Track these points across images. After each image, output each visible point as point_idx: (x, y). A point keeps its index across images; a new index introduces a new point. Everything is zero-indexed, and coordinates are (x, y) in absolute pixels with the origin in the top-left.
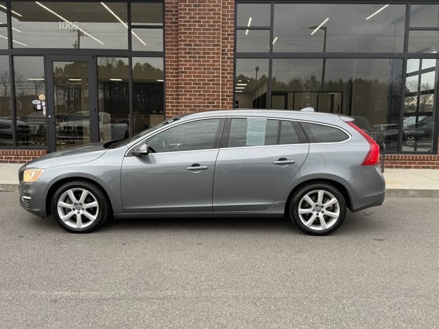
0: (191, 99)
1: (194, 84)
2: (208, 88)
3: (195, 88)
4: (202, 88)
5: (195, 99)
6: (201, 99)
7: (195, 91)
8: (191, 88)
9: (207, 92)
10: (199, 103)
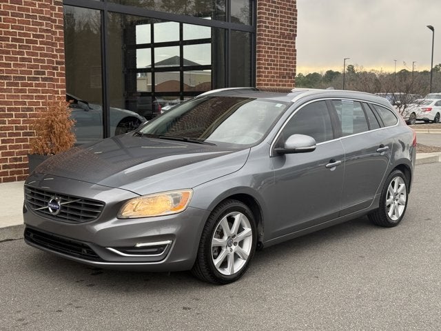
0: (9, 65)
1: (14, 40)
2: (35, 48)
3: (15, 46)
4: (26, 47)
5: (15, 65)
6: (24, 66)
7: (15, 53)
8: (8, 46)
9: (34, 54)
10: (22, 72)
